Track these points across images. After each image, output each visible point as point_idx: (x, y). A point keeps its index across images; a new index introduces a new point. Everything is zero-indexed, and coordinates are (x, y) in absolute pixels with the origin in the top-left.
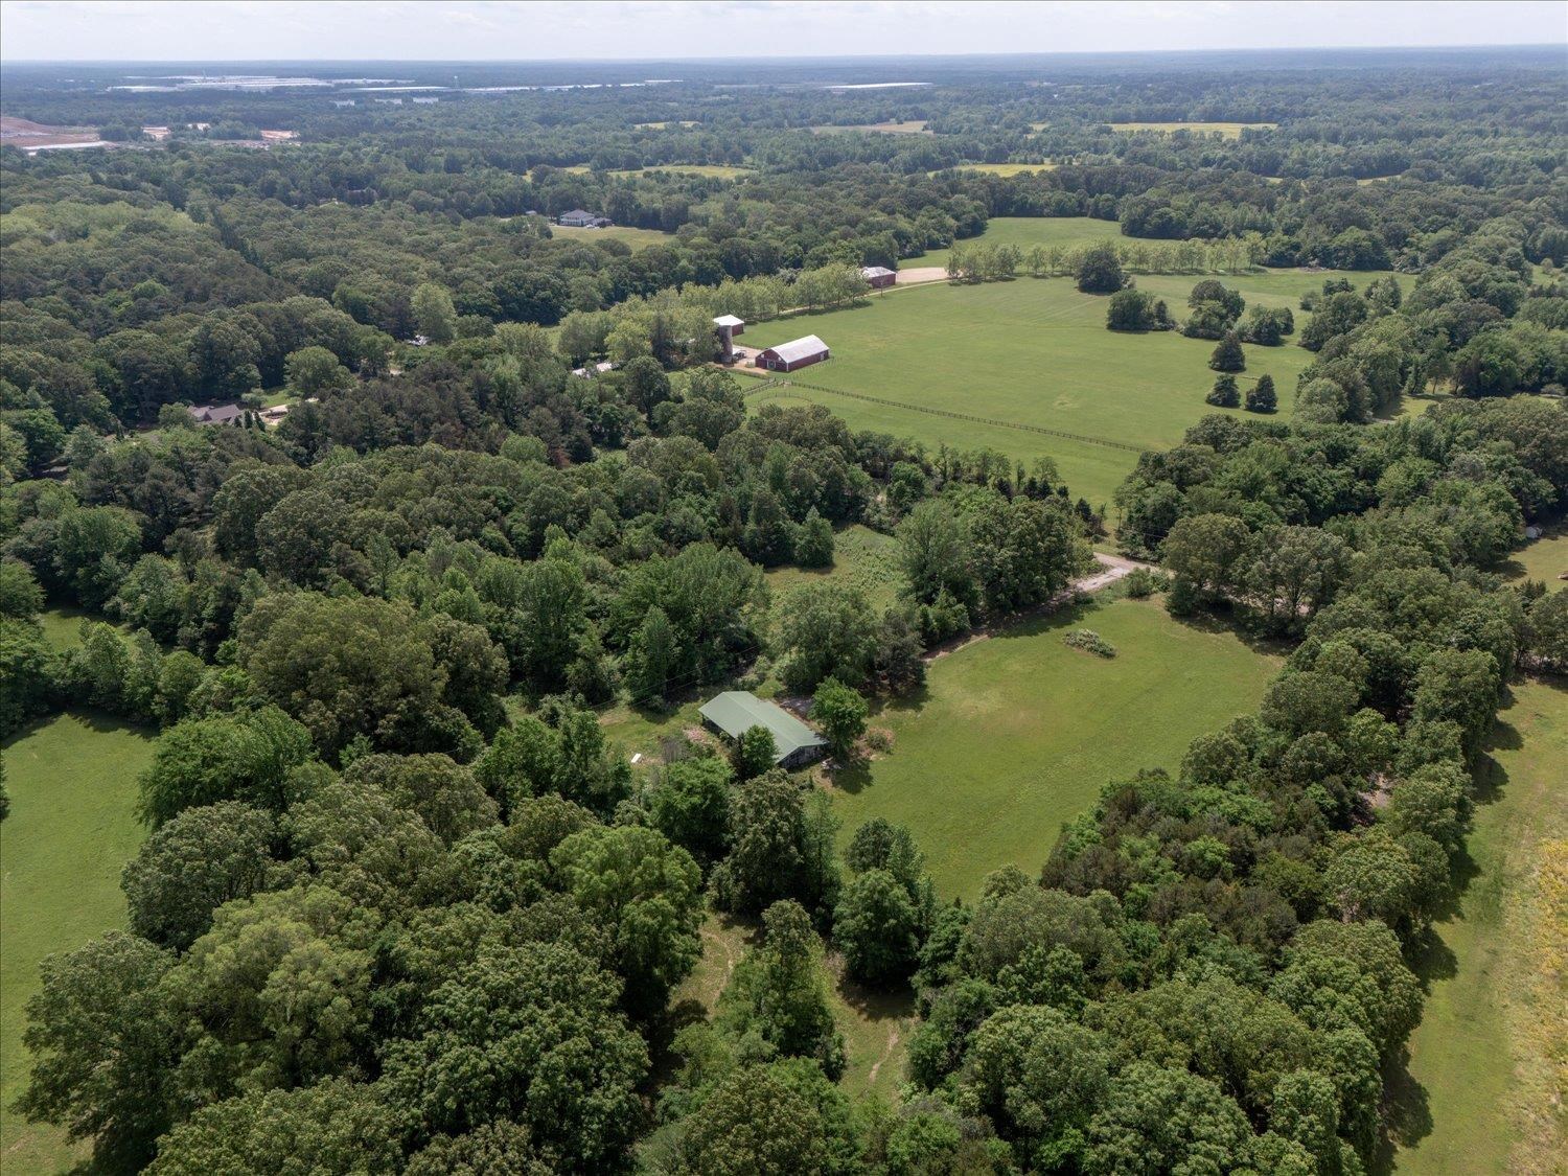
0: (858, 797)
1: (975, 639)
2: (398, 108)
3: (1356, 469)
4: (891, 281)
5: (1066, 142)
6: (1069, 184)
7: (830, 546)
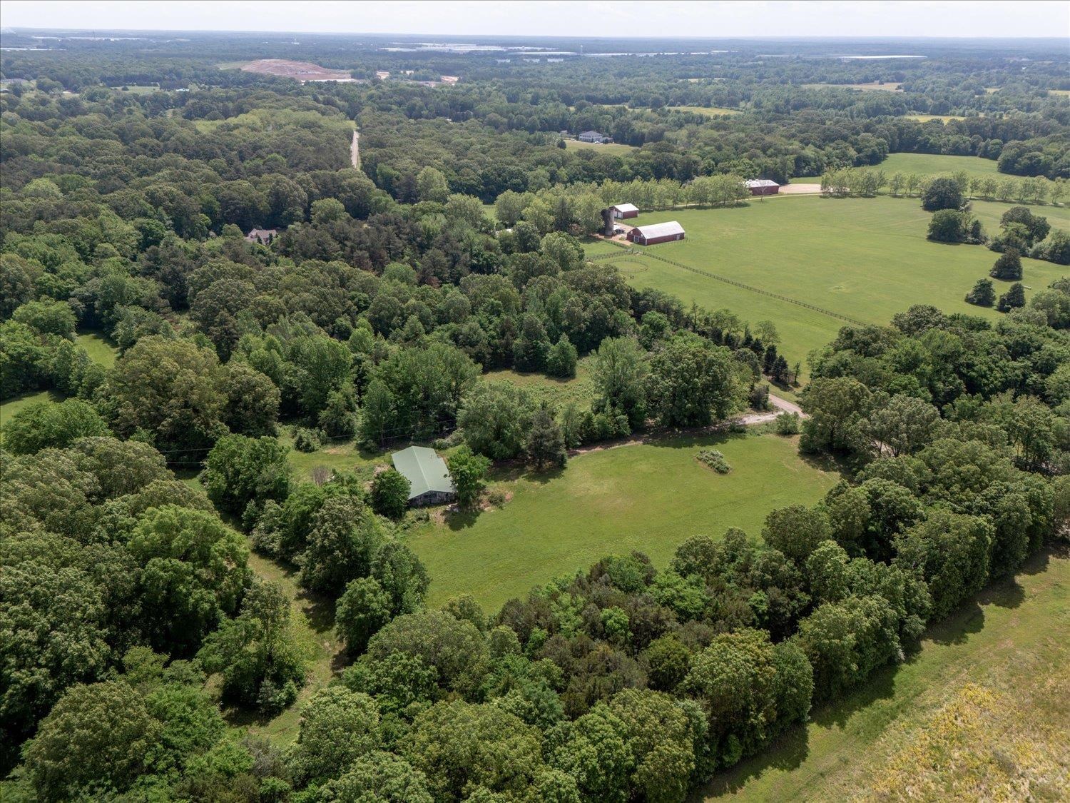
0: (456, 533)
1: (632, 443)
2: (536, 64)
3: (1035, 363)
4: (773, 191)
5: (1003, 101)
6: (974, 129)
7: (573, 365)
